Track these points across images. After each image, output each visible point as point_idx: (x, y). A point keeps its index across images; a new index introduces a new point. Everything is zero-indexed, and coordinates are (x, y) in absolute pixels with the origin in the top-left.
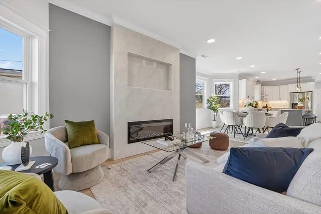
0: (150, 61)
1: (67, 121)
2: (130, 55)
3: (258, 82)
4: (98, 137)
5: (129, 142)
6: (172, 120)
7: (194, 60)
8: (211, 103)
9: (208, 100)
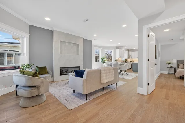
0: (70, 43)
1: (36, 67)
2: (61, 42)
3: (128, 50)
4: (48, 72)
5: (60, 75)
6: (79, 67)
7: (91, 41)
8: (102, 59)
9: (101, 58)
